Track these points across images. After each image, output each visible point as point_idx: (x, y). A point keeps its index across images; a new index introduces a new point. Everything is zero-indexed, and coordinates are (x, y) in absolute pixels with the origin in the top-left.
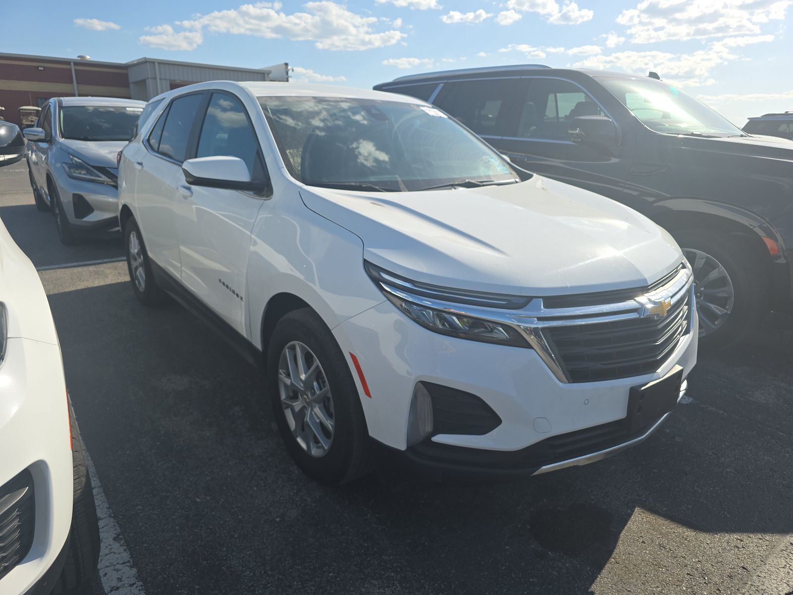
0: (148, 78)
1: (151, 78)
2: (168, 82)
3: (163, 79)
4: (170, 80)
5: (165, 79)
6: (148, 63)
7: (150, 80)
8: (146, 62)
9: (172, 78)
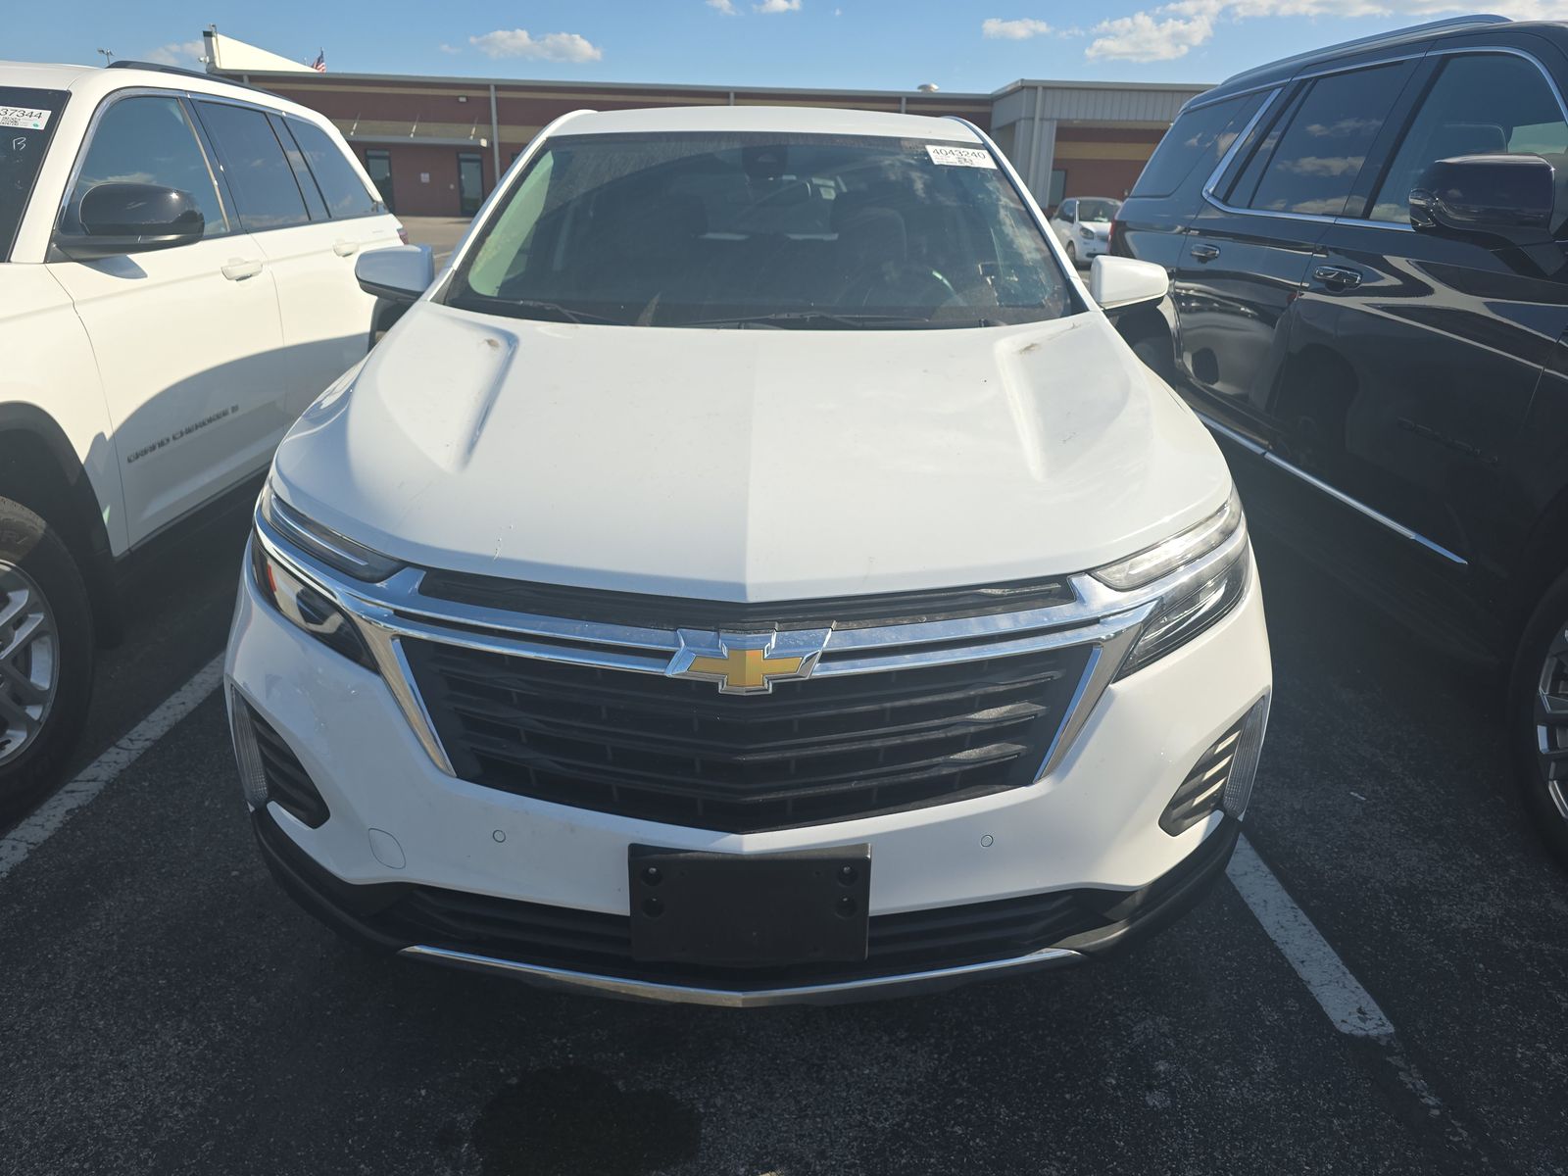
0: (1020, 120)
1: (1025, 119)
2: (1055, 122)
3: (1047, 120)
4: (1059, 120)
5: (1051, 119)
6: (1025, 90)
7: (1023, 121)
8: (1023, 88)
9: (1064, 116)
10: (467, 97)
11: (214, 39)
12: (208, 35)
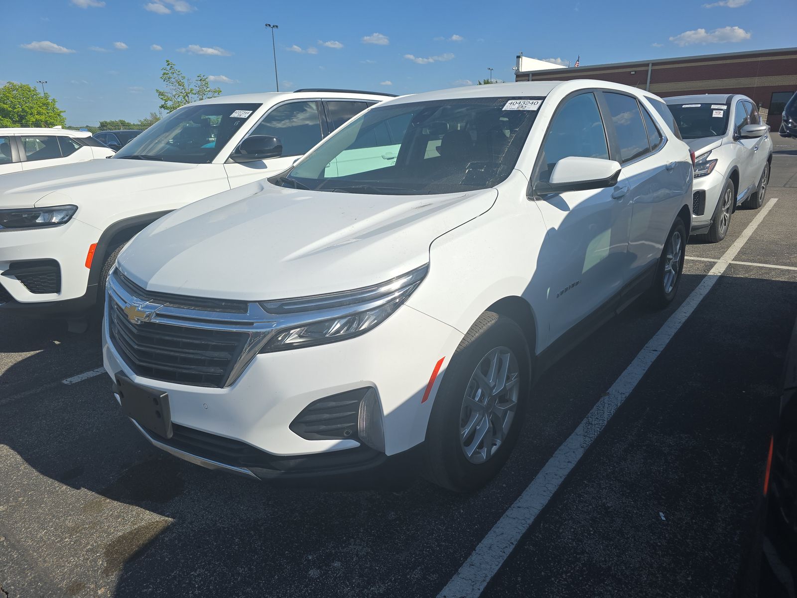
10: (635, 72)
11: (520, 59)
12: (518, 57)
